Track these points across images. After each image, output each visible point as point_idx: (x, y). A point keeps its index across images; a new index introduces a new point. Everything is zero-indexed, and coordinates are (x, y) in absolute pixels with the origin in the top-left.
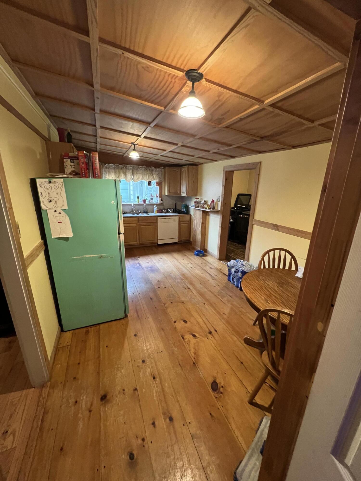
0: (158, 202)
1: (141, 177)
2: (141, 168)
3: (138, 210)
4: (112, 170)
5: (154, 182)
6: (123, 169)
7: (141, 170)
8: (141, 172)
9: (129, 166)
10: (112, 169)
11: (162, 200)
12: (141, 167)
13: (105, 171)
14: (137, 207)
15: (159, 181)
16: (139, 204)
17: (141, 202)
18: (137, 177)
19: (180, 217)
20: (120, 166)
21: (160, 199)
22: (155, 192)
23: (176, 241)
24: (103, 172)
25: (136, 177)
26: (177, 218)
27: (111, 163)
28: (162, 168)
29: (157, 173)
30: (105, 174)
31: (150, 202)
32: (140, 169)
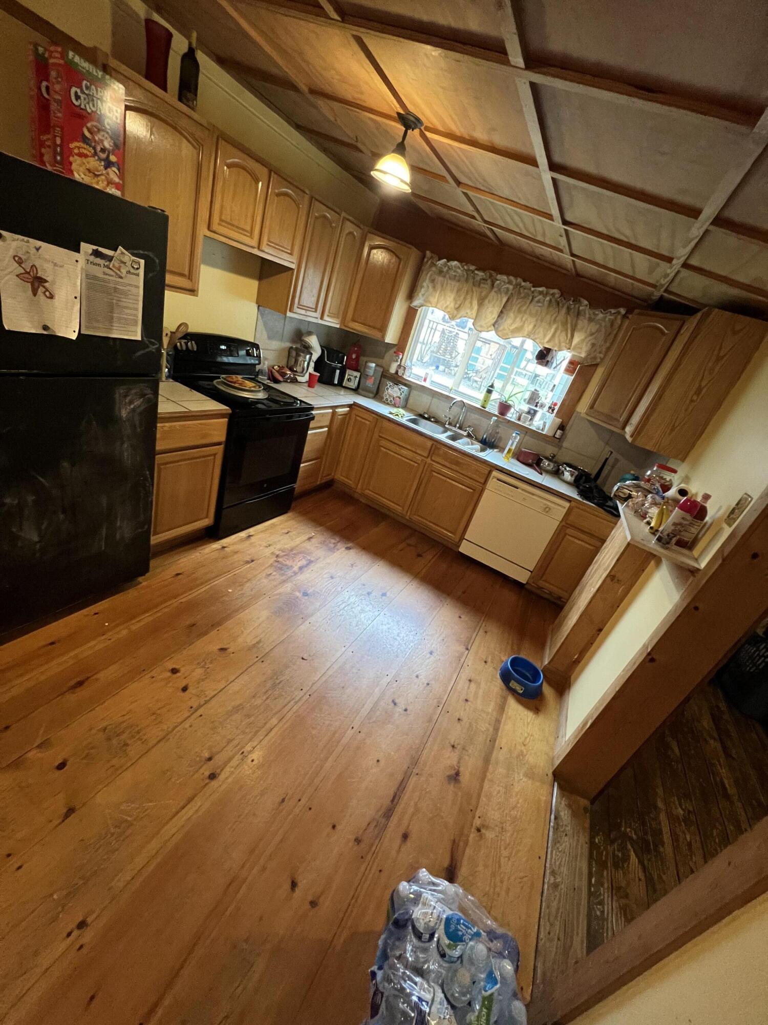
0: (542, 430)
1: (529, 327)
2: (541, 297)
3: (469, 427)
4: (453, 283)
5: (563, 357)
6: (482, 285)
7: (539, 301)
8: (534, 308)
9: (505, 278)
10: (453, 278)
11: (562, 427)
12: (541, 293)
13: (433, 281)
14: (474, 418)
15: (586, 358)
16: (482, 412)
17: (493, 408)
18: (517, 324)
19: (575, 510)
20: (476, 272)
21: (559, 421)
22: (552, 390)
23: (522, 577)
24: (424, 281)
25: (509, 322)
26: (565, 508)
27: (454, 260)
28: (619, 313)
29: (593, 327)
30: (431, 289)
31: (519, 419)
32: (536, 299)
